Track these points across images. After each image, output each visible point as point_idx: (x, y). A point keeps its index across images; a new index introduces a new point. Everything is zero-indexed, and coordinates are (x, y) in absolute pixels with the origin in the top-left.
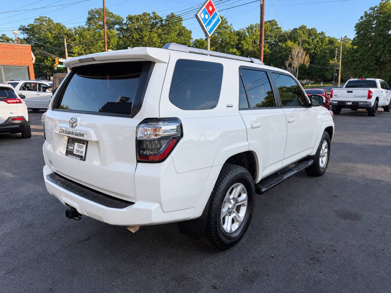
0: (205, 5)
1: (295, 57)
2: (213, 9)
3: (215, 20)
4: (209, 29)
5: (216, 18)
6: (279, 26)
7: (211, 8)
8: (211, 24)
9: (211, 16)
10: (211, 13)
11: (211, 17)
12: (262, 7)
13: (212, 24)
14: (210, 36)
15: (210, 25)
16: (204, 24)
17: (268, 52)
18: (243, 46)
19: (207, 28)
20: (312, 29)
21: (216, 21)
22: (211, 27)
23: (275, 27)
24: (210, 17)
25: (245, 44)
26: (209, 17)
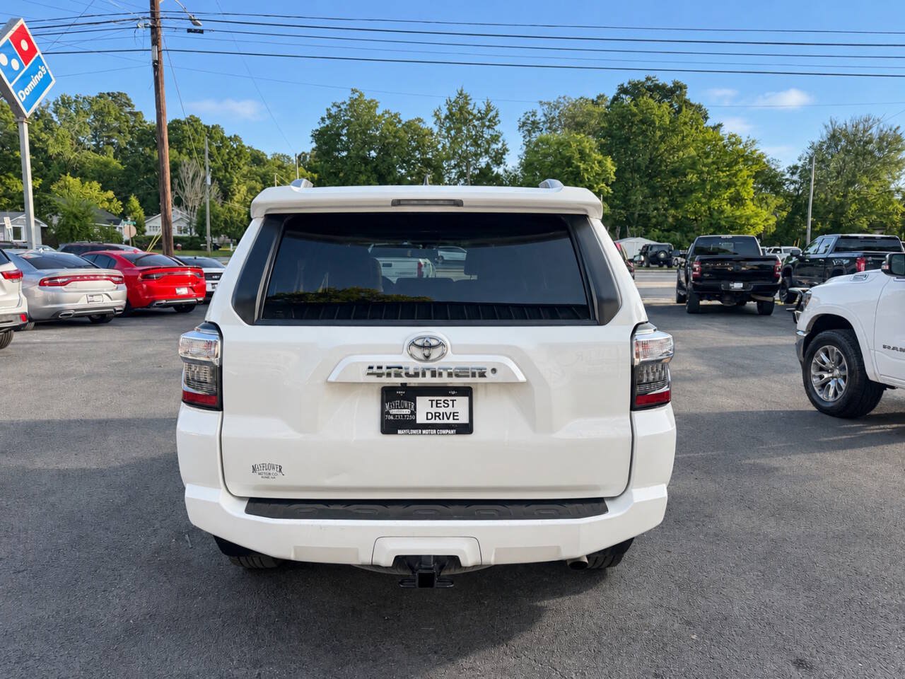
0: (11, 33)
1: (189, 183)
2: (32, 50)
3: (39, 77)
4: (24, 98)
5: (40, 72)
6: (136, 110)
7: (24, 45)
8: (28, 86)
9: (26, 64)
10: (27, 56)
11: (26, 68)
12: (157, 66)
13: (30, 85)
14: (28, 114)
15: (26, 89)
16: (10, 83)
17: (116, 168)
18: (47, 146)
19: (19, 94)
20: (213, 127)
21: (41, 79)
22: (28, 94)
23: (128, 109)
24: (24, 68)
25: (51, 141)
26: (22, 67)
